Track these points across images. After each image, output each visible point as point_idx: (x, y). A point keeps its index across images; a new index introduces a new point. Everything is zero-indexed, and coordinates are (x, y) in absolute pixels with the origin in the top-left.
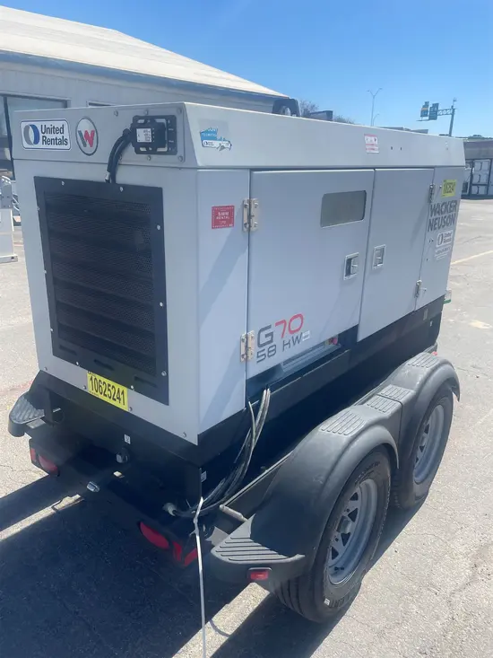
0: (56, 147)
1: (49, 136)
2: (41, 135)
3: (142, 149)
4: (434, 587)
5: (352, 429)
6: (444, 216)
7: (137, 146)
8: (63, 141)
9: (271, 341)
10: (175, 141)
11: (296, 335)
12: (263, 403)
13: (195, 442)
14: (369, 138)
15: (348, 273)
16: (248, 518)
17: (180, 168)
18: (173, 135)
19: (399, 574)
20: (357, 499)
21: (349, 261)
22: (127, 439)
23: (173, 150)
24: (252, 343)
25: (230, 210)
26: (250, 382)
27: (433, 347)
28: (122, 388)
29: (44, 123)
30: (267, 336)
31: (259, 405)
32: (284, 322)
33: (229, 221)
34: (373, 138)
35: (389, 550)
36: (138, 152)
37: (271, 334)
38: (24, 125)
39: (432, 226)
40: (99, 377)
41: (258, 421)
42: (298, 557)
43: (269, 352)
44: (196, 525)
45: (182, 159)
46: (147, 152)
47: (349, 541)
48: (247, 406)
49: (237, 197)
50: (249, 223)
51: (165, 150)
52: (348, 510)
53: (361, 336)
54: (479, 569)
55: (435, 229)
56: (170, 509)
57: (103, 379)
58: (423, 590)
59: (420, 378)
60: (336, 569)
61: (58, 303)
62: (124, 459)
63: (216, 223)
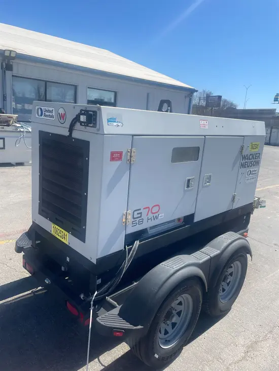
0: (49, 118)
1: (47, 114)
2: (44, 113)
3: (83, 124)
4: (222, 359)
5: (177, 266)
6: (251, 161)
7: (81, 123)
8: (52, 117)
9: (141, 217)
10: (96, 123)
11: (155, 215)
12: (134, 247)
13: (95, 262)
14: (203, 122)
15: (188, 186)
16: (119, 305)
17: (97, 134)
18: (95, 120)
19: (203, 351)
20: (182, 305)
21: (189, 180)
22: (68, 259)
23: (94, 126)
24: (129, 217)
25: (121, 153)
26: (127, 236)
27: (245, 230)
28: (66, 233)
29: (45, 108)
30: (138, 214)
31: (132, 248)
32: (148, 208)
33: (120, 158)
34: (205, 122)
35: (201, 337)
36: (81, 125)
37: (141, 213)
38: (37, 107)
39: (243, 166)
40: (57, 227)
41: (130, 256)
42: (139, 327)
43: (139, 222)
44: (92, 305)
45: (98, 130)
46: (84, 125)
47: (176, 327)
48: (125, 248)
49: (124, 147)
50: (131, 160)
51: (92, 125)
52: (176, 310)
53: (196, 219)
54: (249, 354)
55: (245, 167)
56: (82, 296)
57: (59, 228)
58: (215, 360)
59: (225, 244)
60: (166, 341)
61: (43, 189)
62: (65, 269)
63: (113, 159)
